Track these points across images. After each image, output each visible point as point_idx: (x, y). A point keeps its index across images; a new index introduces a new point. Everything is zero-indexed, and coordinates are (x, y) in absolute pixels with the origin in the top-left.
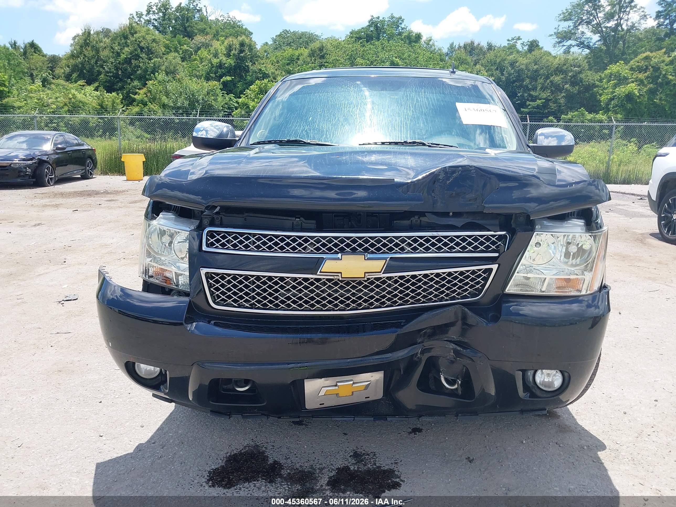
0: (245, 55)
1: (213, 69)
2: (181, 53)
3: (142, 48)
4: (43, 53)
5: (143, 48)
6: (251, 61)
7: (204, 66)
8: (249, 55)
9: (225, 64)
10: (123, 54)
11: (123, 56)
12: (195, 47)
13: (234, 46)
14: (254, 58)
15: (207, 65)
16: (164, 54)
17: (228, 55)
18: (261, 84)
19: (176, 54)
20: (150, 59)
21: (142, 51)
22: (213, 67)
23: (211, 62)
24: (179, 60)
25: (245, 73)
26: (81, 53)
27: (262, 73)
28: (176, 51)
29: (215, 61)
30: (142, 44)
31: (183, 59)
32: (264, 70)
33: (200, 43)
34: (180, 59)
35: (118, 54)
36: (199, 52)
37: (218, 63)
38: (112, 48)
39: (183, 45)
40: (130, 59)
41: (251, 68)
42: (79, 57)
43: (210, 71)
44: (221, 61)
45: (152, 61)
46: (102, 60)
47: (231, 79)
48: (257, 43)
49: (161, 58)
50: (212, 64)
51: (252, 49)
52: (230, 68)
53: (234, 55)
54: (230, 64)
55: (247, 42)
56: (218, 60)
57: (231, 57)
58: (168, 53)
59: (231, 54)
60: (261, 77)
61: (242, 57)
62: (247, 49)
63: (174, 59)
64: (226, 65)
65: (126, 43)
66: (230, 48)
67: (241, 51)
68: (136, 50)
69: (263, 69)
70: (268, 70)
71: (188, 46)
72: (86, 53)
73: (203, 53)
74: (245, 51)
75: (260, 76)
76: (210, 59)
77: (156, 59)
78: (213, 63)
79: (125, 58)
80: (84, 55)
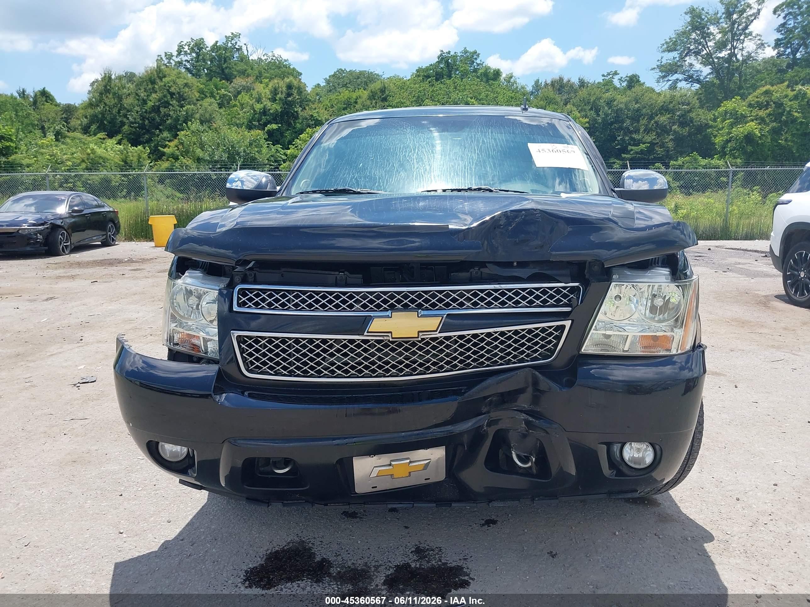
0: (293, 98)
1: (257, 116)
2: (218, 98)
3: (172, 94)
4: (56, 102)
5: (174, 94)
6: (301, 106)
7: (245, 113)
8: (298, 99)
9: (269, 110)
10: (150, 101)
11: (150, 104)
12: (234, 91)
13: (280, 89)
14: (304, 102)
15: (248, 112)
16: (198, 100)
17: (273, 100)
18: (312, 132)
19: (213, 100)
20: (182, 106)
21: (172, 97)
22: (256, 114)
23: (254, 108)
24: (215, 106)
25: (294, 120)
26: (100, 102)
27: (314, 120)
28: (212, 96)
29: (258, 107)
30: (172, 90)
31: (221, 106)
32: (316, 117)
33: (241, 86)
34: (216, 105)
35: (145, 102)
36: (239, 97)
37: (261, 109)
38: (137, 94)
39: (220, 90)
40: (159, 107)
41: (301, 113)
42: (98, 106)
43: (252, 119)
44: (265, 106)
45: (184, 108)
46: (126, 108)
47: (277, 127)
48: (307, 85)
49: (195, 104)
50: (255, 111)
51: (301, 92)
52: (276, 115)
53: (280, 99)
54: (276, 109)
55: (295, 84)
56: (262, 105)
57: (277, 101)
58: (203, 99)
59: (277, 98)
60: (312, 124)
61: (290, 102)
62: (295, 92)
63: (210, 106)
64: (271, 111)
65: (153, 88)
66: (275, 92)
67: (289, 95)
68: (165, 96)
69: (314, 116)
70: (321, 115)
71: (226, 90)
72: (107, 101)
73: (244, 98)
74: (293, 94)
75: (312, 123)
76: (253, 105)
77: (188, 106)
78: (256, 109)
79: (153, 106)
80: (105, 104)
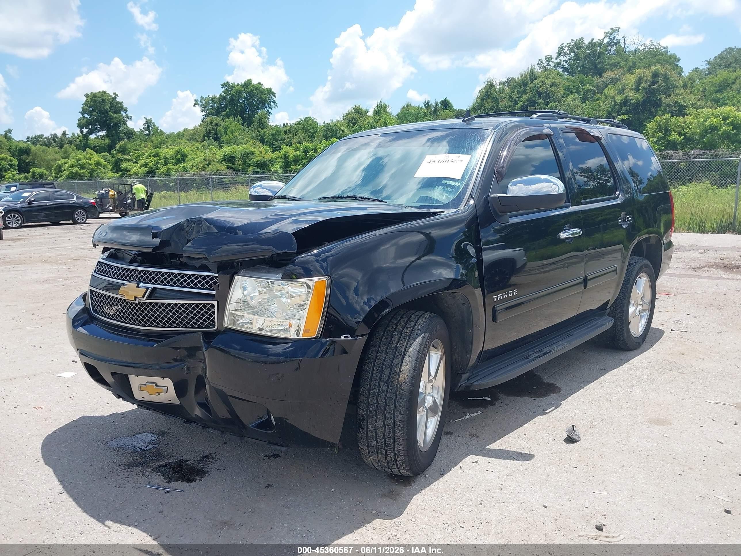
0: (658, 86)
1: (617, 107)
2: (582, 93)
3: (540, 94)
4: (453, 109)
5: (542, 93)
6: (665, 94)
7: (606, 105)
8: (662, 86)
9: (631, 100)
10: (521, 101)
11: (520, 104)
12: (602, 85)
13: (645, 78)
14: (669, 90)
15: (609, 104)
16: (563, 97)
17: (637, 90)
19: (577, 96)
20: (547, 104)
21: (539, 96)
22: (616, 105)
23: (615, 100)
24: (578, 101)
25: (656, 108)
26: (481, 106)
27: (678, 106)
28: (578, 92)
29: (619, 98)
30: (541, 90)
31: (584, 101)
32: (681, 103)
33: (609, 79)
34: (580, 100)
35: (516, 103)
36: (605, 91)
37: (622, 100)
38: (511, 97)
39: (585, 85)
40: (527, 106)
41: (664, 100)
42: (479, 109)
43: (612, 110)
44: (626, 97)
45: (549, 106)
46: (501, 110)
49: (559, 101)
50: (615, 102)
51: (668, 79)
52: (637, 104)
53: (644, 88)
54: (638, 99)
55: (662, 72)
56: (623, 97)
57: (640, 91)
58: (568, 95)
59: (640, 88)
60: (676, 111)
61: (654, 90)
62: (660, 81)
63: (573, 101)
64: (633, 102)
65: (525, 90)
66: (640, 81)
67: (653, 83)
68: (534, 96)
69: (679, 101)
70: (687, 101)
71: (592, 85)
72: (486, 105)
73: (611, 91)
74: (659, 82)
75: (675, 109)
76: (614, 97)
77: (553, 104)
78: (617, 101)
79: (522, 105)
80: (485, 107)
